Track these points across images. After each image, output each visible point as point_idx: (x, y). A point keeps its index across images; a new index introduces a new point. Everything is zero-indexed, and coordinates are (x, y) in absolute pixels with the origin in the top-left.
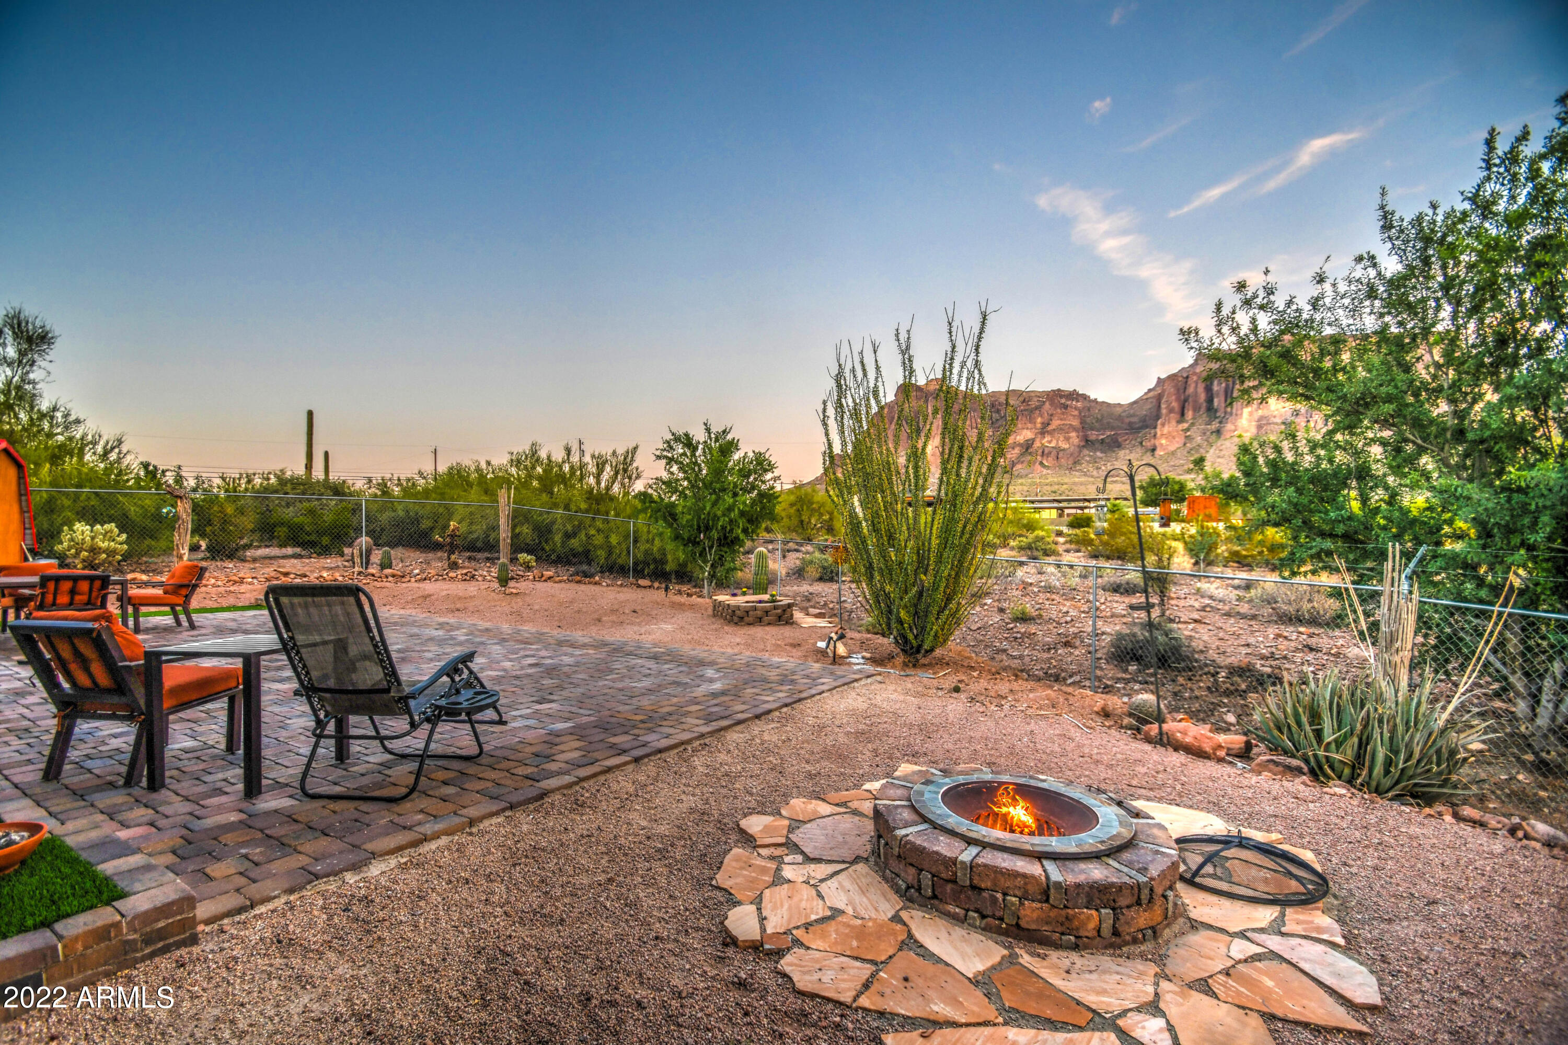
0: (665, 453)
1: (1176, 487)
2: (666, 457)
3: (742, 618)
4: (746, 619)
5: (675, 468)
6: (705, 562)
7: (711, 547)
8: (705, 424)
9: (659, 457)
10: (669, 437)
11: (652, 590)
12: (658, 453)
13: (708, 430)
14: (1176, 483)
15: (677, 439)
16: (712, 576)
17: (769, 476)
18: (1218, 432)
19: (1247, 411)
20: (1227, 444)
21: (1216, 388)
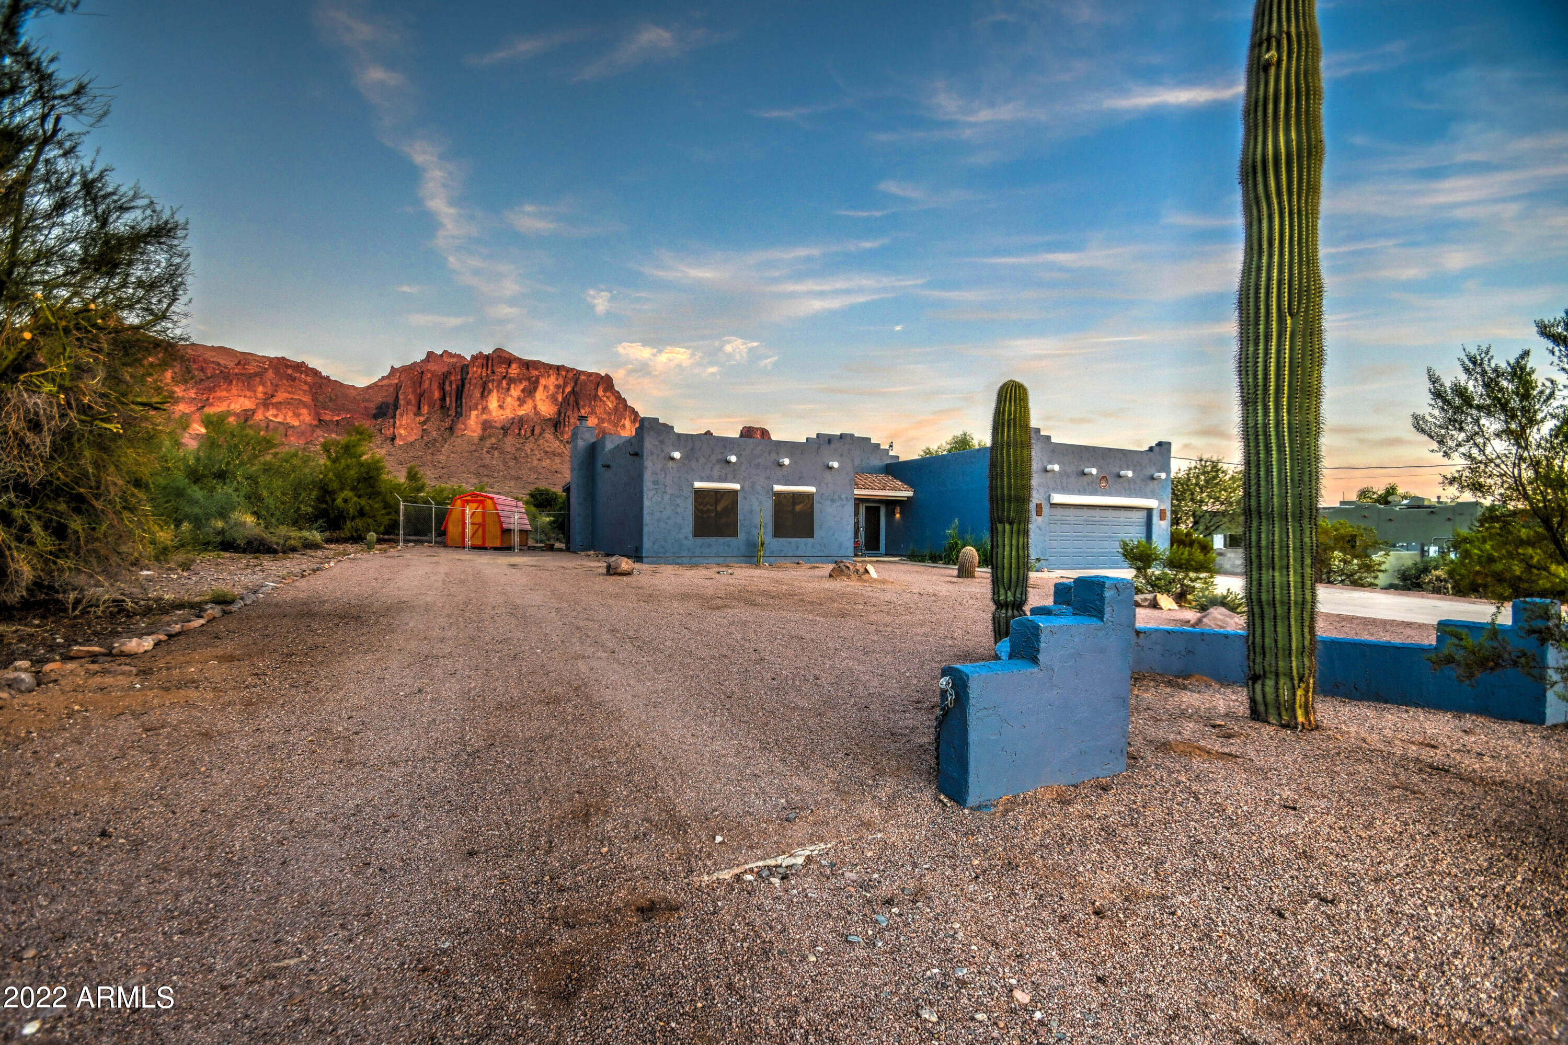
18: (451, 429)
19: (474, 413)
20: (459, 441)
21: (448, 388)
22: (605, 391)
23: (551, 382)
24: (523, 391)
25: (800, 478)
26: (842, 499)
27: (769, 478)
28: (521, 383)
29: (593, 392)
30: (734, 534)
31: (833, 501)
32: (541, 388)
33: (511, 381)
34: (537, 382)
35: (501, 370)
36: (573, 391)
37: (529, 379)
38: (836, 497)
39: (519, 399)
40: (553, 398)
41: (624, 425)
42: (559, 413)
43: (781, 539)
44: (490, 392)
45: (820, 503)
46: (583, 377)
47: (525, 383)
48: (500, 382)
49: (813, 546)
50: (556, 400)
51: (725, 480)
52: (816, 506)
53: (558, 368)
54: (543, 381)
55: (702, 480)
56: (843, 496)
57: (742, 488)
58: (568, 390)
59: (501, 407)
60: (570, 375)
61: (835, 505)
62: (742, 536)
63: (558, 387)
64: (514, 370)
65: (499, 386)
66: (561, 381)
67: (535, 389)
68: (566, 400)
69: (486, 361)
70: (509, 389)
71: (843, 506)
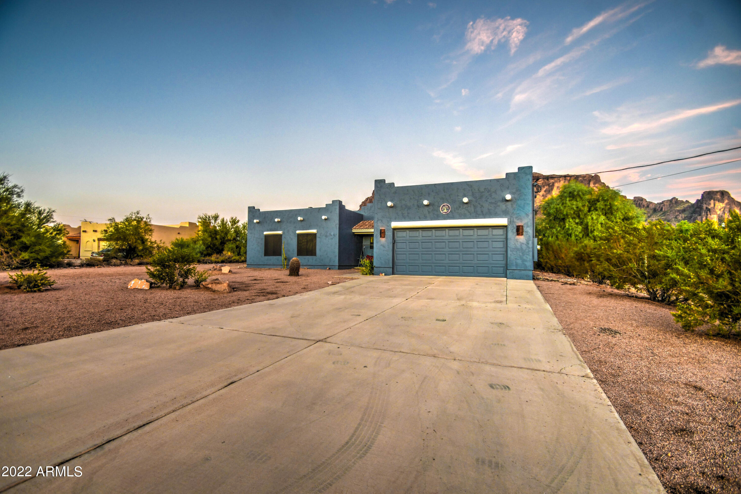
25: (310, 226)
26: (331, 235)
27: (295, 227)
30: (280, 254)
31: (326, 236)
38: (328, 234)
43: (300, 257)
45: (319, 238)
49: (316, 260)
51: (277, 230)
52: (318, 239)
55: (268, 231)
56: (332, 234)
57: (284, 233)
61: (327, 239)
62: (284, 256)
71: (332, 239)
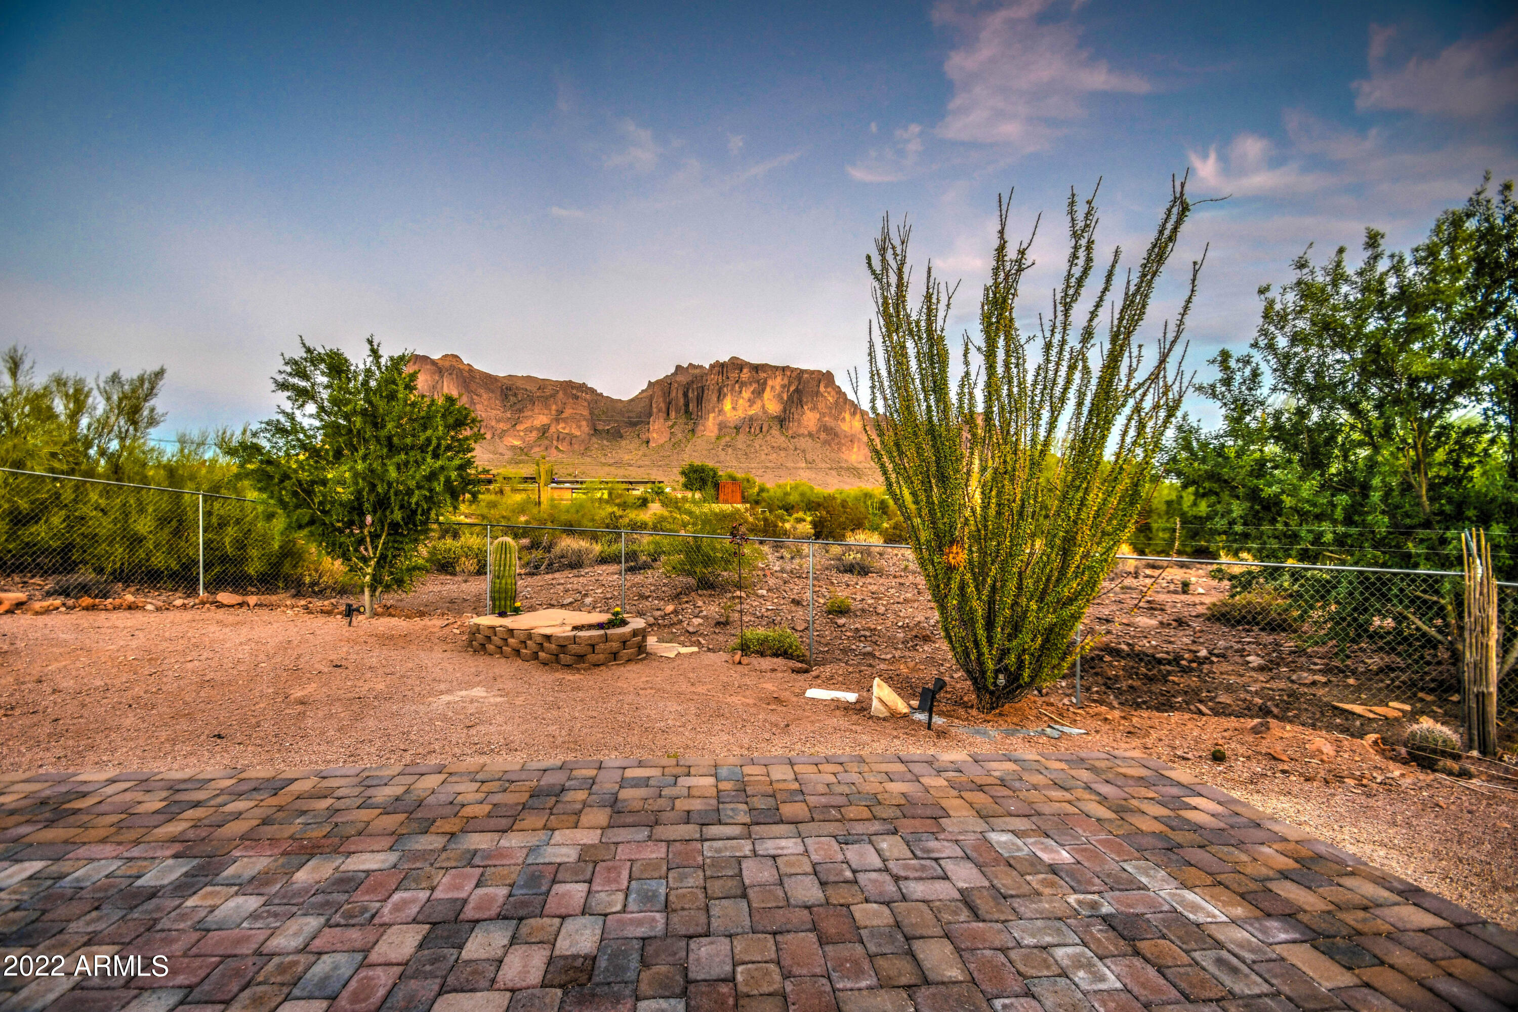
0: (295, 380)
1: (711, 473)
2: (294, 388)
3: (581, 658)
4: (592, 658)
5: (311, 408)
6: (365, 560)
7: (375, 537)
8: (370, 342)
9: (283, 386)
10: (299, 354)
11: (244, 609)
12: (280, 378)
13: (375, 353)
14: (712, 470)
15: (314, 358)
16: (376, 580)
17: (467, 432)
18: (693, 431)
19: (712, 415)
20: (699, 440)
21: (690, 395)
22: (826, 387)
23: (776, 383)
24: (753, 393)
28: (751, 384)
29: (815, 389)
32: (768, 389)
33: (743, 384)
34: (765, 383)
35: (734, 375)
36: (797, 390)
37: (758, 382)
39: (749, 400)
40: (780, 397)
41: (844, 418)
42: (785, 411)
44: (725, 395)
46: (806, 376)
47: (755, 386)
48: (733, 386)
50: (782, 398)
53: (784, 369)
54: (770, 383)
58: (792, 389)
59: (734, 408)
60: (794, 374)
63: (783, 386)
64: (745, 375)
65: (732, 390)
66: (786, 381)
67: (763, 390)
68: (790, 398)
69: (720, 368)
70: (741, 392)
